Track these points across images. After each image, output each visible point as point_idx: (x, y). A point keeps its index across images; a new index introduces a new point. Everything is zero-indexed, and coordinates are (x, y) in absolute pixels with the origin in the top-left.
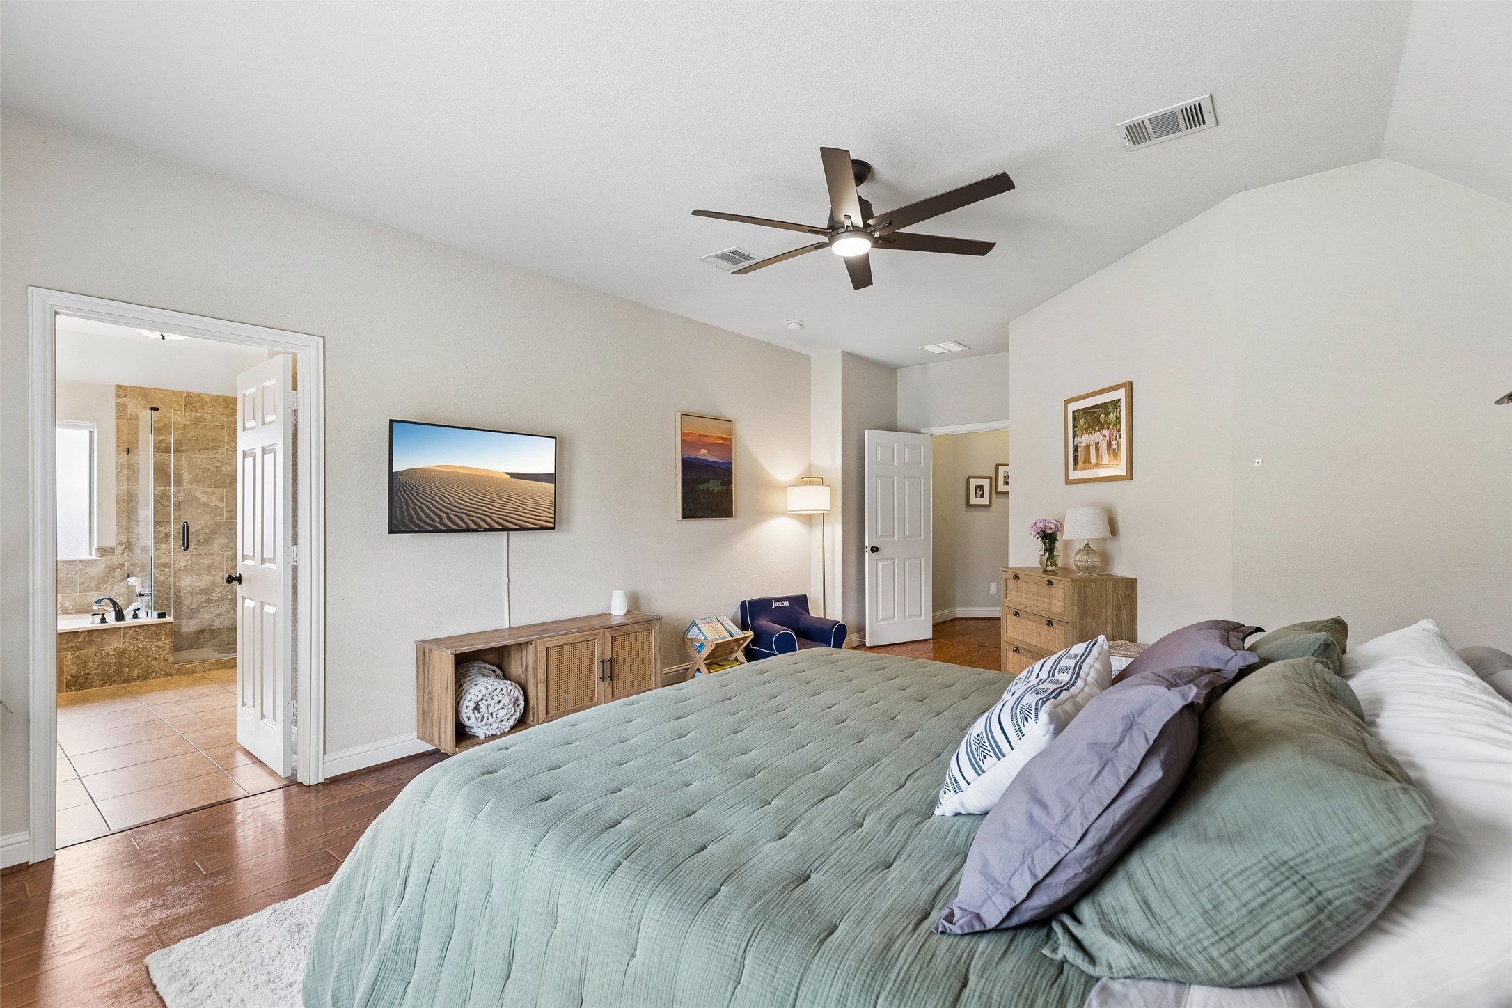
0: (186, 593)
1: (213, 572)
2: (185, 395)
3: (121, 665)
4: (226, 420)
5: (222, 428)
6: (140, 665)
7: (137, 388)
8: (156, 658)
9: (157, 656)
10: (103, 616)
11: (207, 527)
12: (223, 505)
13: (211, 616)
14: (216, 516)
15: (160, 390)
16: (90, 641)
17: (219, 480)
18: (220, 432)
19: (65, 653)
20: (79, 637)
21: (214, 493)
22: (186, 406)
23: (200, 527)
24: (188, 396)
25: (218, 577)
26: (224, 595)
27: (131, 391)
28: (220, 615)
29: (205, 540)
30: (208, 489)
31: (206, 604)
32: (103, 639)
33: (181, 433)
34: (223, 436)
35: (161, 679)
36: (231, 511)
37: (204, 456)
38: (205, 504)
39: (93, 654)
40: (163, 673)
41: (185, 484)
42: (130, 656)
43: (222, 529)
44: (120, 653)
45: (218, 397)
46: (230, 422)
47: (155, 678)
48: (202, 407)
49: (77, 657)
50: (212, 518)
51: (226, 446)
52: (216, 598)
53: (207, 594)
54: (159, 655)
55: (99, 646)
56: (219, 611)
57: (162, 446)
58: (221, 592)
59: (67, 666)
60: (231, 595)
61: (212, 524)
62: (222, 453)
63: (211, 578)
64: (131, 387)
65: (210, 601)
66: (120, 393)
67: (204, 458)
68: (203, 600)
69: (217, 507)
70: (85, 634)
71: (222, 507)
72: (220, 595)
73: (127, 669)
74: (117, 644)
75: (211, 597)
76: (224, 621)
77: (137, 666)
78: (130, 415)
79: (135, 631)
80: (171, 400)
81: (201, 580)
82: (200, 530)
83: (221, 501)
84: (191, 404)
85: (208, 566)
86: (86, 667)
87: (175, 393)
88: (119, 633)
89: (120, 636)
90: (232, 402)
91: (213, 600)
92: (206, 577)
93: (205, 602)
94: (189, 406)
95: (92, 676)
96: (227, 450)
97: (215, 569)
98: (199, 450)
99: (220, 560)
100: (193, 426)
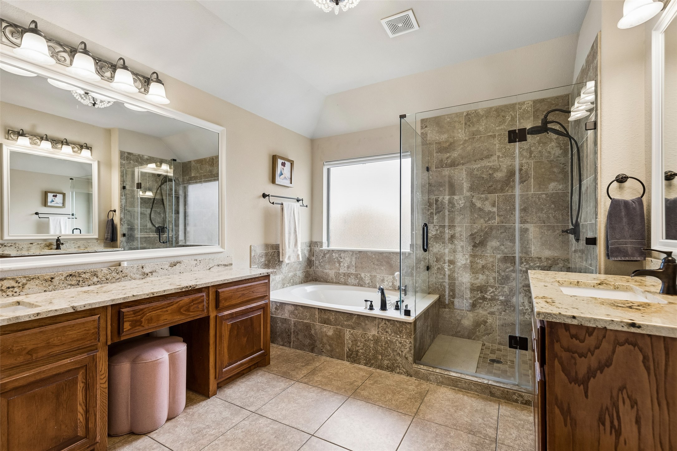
0: (466, 288)
1: (487, 273)
2: (465, 114)
3: (377, 351)
4: (497, 128)
5: (494, 137)
6: (389, 356)
7: (433, 118)
8: (399, 354)
9: (400, 353)
10: (371, 303)
11: (482, 230)
12: (495, 209)
13: (485, 313)
14: (489, 220)
15: (447, 115)
16: (359, 324)
17: (492, 186)
18: (492, 141)
19: (346, 329)
20: (352, 318)
21: (487, 199)
22: (466, 124)
23: (476, 230)
24: (467, 115)
25: (491, 278)
26: (496, 295)
27: (429, 121)
28: (492, 313)
29: (480, 243)
30: (483, 196)
31: (481, 301)
32: (366, 324)
33: (462, 148)
34: (495, 144)
35: (402, 376)
36: (502, 215)
37: (479, 166)
38: (480, 209)
39: (360, 335)
40: (404, 370)
41: (465, 192)
42: (382, 346)
43: (494, 232)
44: (377, 341)
45: (491, 108)
46: (501, 129)
47: (398, 373)
48: (478, 121)
49: (352, 334)
50: (486, 222)
51: (498, 154)
52: (489, 297)
53: (481, 292)
54: (402, 352)
55: (364, 329)
56: (492, 310)
57: (449, 162)
58: (493, 292)
59: (347, 340)
60: (503, 296)
61: (486, 227)
62: (494, 161)
63: (485, 277)
64: (430, 118)
65: (484, 299)
66: (423, 125)
67: (479, 168)
68: (478, 296)
69: (490, 212)
70: (356, 316)
71: (494, 212)
72: (492, 294)
73: (380, 357)
74: (373, 332)
75: (486, 296)
76: (496, 321)
77: (386, 356)
78: (429, 140)
79: (385, 324)
80: (455, 122)
81: (478, 279)
82: (476, 233)
83: (493, 205)
84: (469, 121)
85: (483, 267)
86: (356, 345)
87: (458, 115)
88: (375, 322)
89: (376, 324)
90: (503, 110)
91: (487, 298)
92: (481, 276)
93: (480, 298)
94: (468, 123)
95: (360, 353)
96: (499, 157)
97: (488, 269)
98: (475, 161)
99: (493, 262)
100: (471, 140)
